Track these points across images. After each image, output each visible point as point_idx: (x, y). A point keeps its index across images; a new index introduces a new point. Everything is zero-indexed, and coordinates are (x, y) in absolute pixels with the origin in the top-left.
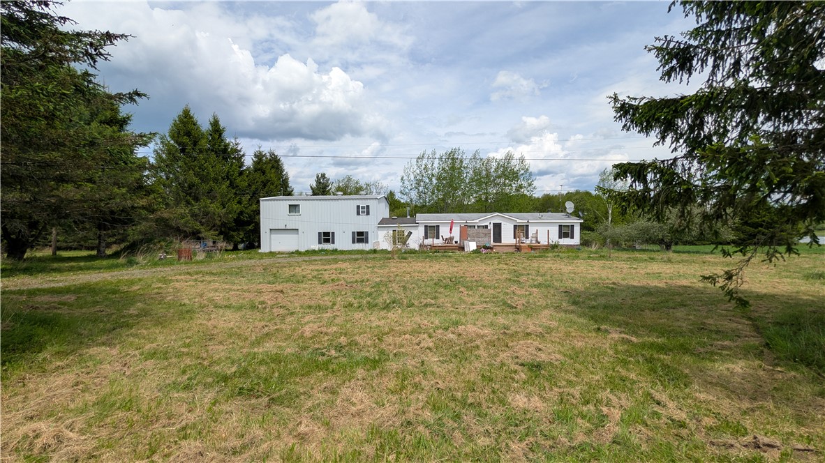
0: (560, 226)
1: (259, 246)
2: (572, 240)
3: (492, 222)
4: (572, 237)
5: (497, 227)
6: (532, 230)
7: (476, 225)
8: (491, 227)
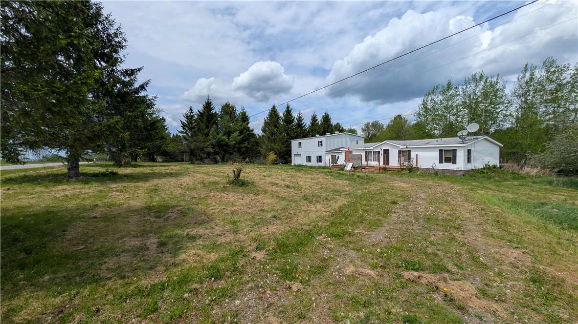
0: (440, 150)
1: (291, 162)
2: (454, 165)
3: (383, 148)
4: (455, 162)
5: (386, 152)
6: (413, 155)
7: (372, 151)
8: (382, 152)
